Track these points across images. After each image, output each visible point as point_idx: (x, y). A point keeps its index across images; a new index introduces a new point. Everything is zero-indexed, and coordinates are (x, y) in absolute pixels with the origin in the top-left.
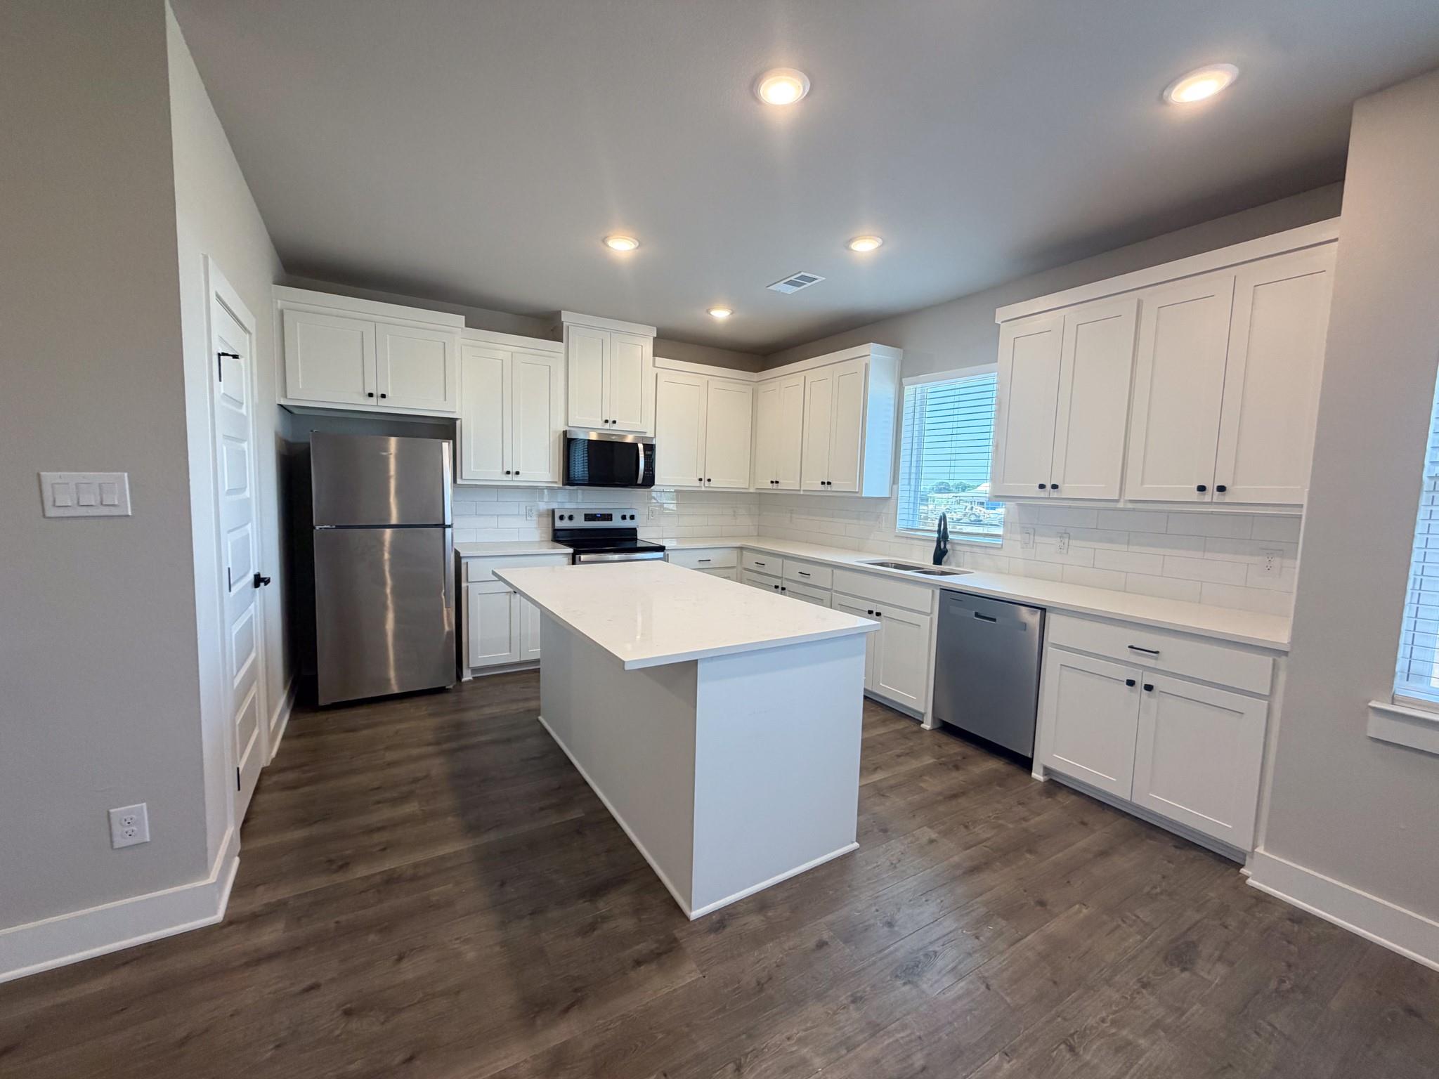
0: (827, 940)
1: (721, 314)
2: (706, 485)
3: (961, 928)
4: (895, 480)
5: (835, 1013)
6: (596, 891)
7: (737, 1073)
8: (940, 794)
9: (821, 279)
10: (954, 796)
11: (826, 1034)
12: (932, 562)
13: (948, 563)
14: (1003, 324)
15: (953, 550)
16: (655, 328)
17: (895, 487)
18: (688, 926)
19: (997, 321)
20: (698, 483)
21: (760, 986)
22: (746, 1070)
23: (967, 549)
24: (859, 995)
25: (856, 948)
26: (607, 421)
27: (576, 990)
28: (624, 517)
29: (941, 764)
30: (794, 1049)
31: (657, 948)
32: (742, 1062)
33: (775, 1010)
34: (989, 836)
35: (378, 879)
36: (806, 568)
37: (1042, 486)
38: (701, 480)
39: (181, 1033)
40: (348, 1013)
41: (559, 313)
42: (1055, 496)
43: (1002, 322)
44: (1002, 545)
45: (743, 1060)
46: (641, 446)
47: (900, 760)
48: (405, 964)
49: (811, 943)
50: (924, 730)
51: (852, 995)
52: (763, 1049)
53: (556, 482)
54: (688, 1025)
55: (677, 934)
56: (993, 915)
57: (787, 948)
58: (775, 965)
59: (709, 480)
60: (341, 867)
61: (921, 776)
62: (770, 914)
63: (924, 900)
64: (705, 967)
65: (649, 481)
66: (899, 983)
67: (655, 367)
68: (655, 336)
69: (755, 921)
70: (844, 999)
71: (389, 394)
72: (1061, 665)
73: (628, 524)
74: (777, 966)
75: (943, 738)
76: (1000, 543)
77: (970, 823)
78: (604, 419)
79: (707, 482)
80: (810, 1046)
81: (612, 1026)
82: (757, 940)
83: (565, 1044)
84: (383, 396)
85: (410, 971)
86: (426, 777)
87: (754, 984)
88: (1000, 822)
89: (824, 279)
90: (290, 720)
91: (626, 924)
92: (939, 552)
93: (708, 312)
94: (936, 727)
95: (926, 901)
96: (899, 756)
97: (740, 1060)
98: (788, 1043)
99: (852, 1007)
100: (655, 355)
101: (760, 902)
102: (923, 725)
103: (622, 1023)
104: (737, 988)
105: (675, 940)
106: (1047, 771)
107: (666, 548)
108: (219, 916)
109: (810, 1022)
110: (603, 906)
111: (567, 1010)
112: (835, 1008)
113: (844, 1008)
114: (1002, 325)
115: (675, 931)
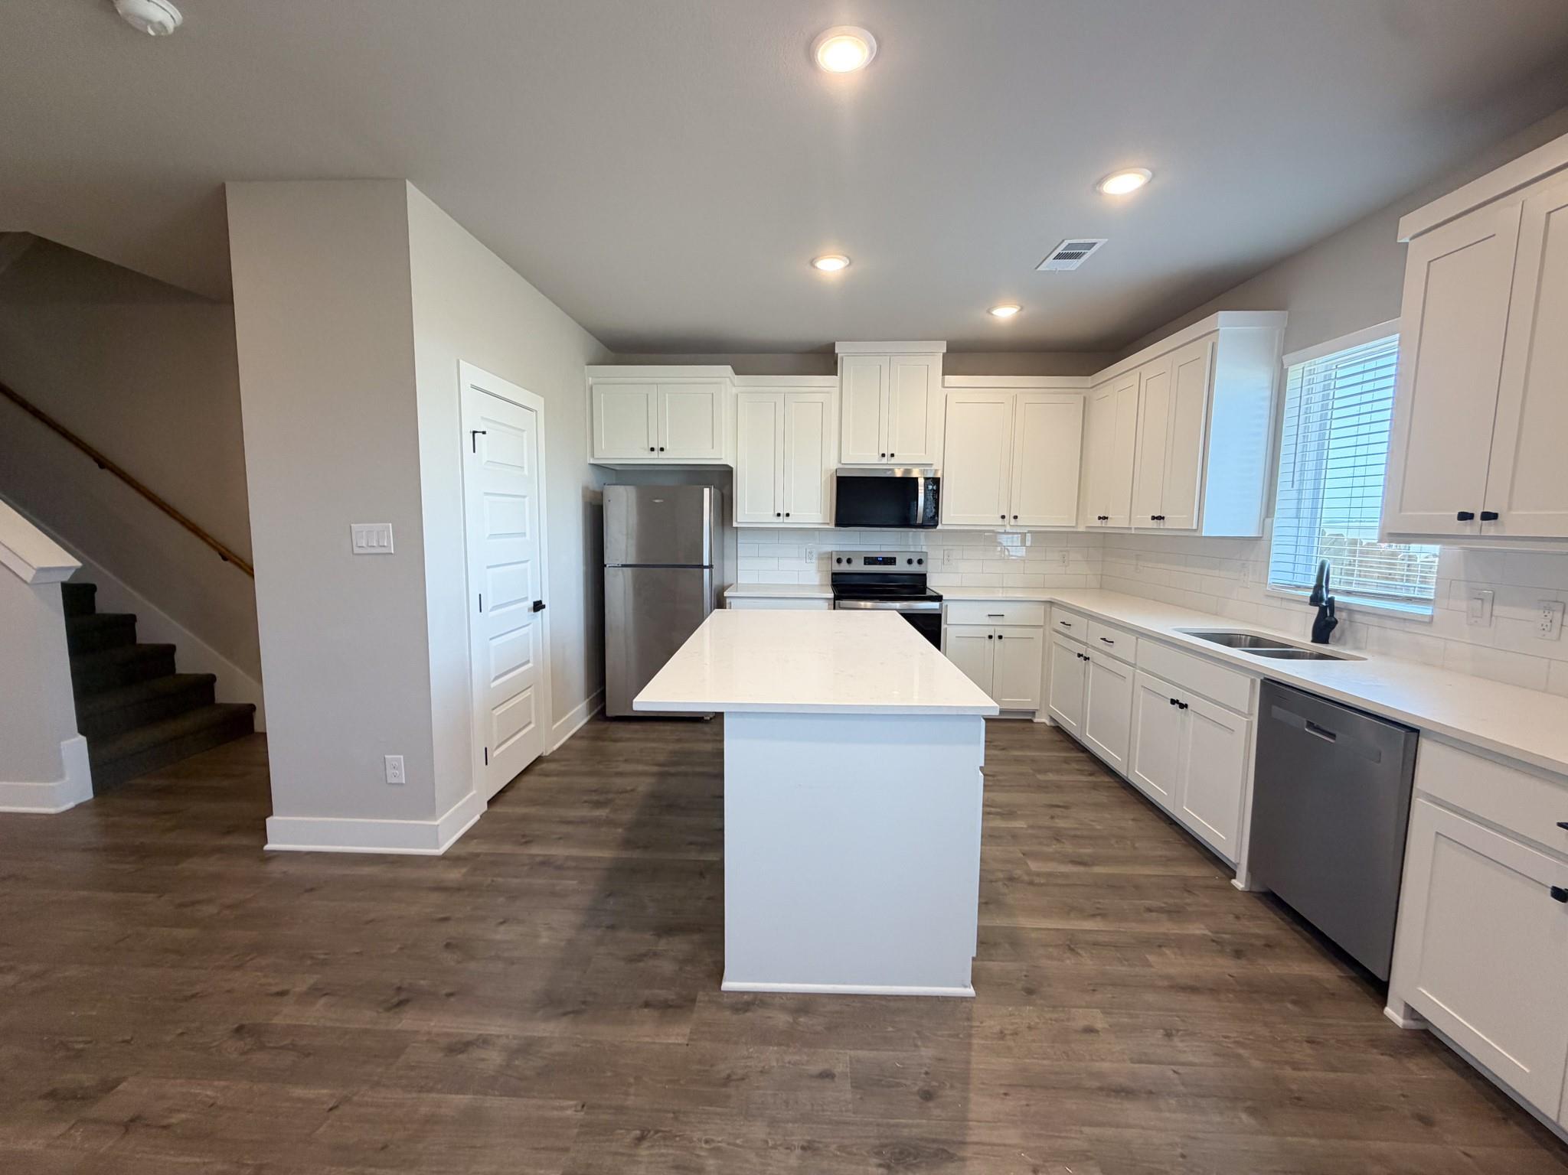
0: (837, 1074)
1: (1005, 313)
2: (1012, 524)
3: (1023, 1148)
4: (1269, 509)
5: (774, 1147)
6: (666, 930)
7: (636, 1142)
8: (1168, 977)
9: (1101, 242)
10: (1193, 990)
11: (747, 1161)
12: (1311, 639)
13: (1339, 641)
14: (1413, 241)
15: (1351, 621)
16: (945, 342)
17: (1268, 521)
18: (716, 994)
19: (1403, 239)
20: (1000, 521)
21: (728, 1080)
22: (646, 1144)
23: (1375, 620)
24: (816, 1145)
25: (861, 1098)
26: (883, 455)
27: (584, 1003)
28: (910, 562)
29: (1213, 941)
30: (703, 1154)
31: (673, 1000)
32: (649, 1136)
33: (719, 1110)
34: (1196, 1060)
35: (538, 859)
36: (1110, 633)
37: (1464, 516)
38: (1003, 517)
39: (372, 916)
40: (448, 946)
41: (833, 345)
42: (1492, 534)
43: (1412, 238)
44: (1432, 617)
45: (652, 1133)
46: (921, 482)
47: (1147, 915)
48: (502, 928)
49: (815, 1069)
50: (1234, 888)
51: (809, 1142)
52: (676, 1136)
53: (828, 524)
54: (636, 1078)
55: (701, 996)
56: (1092, 1159)
57: (786, 1061)
58: (760, 1069)
59: (1016, 517)
60: (526, 843)
61: (1160, 946)
62: (802, 1020)
63: (1002, 1091)
64: (695, 1037)
65: (932, 521)
66: (875, 1160)
67: (944, 387)
68: (945, 351)
69: (782, 1019)
70: (798, 1140)
71: (667, 447)
72: (1437, 833)
73: (915, 568)
74: (761, 1072)
75: (1260, 909)
76: (1430, 613)
77: (1180, 1033)
78: (881, 453)
79: (1013, 520)
80: (720, 1162)
81: (584, 1045)
82: (764, 1037)
83: (542, 1039)
84: (662, 449)
85: (502, 934)
86: (632, 790)
87: (724, 1075)
88: (1241, 1051)
89: (1107, 240)
90: (586, 724)
91: (667, 967)
92: (1323, 623)
93: (989, 312)
94: (1256, 888)
95: (1006, 1094)
96: (1149, 910)
97: (649, 1131)
98: (704, 1145)
99: (798, 1151)
100: (944, 374)
101: (805, 1004)
102: (1234, 882)
103: (591, 1047)
104: (707, 1071)
105: (693, 1001)
106: (1411, 1012)
107: (944, 598)
108: (440, 851)
109: (741, 1140)
110: (663, 945)
111: (565, 1014)
112: (778, 1143)
113: (787, 1148)
114: (1412, 244)
115: (701, 993)
